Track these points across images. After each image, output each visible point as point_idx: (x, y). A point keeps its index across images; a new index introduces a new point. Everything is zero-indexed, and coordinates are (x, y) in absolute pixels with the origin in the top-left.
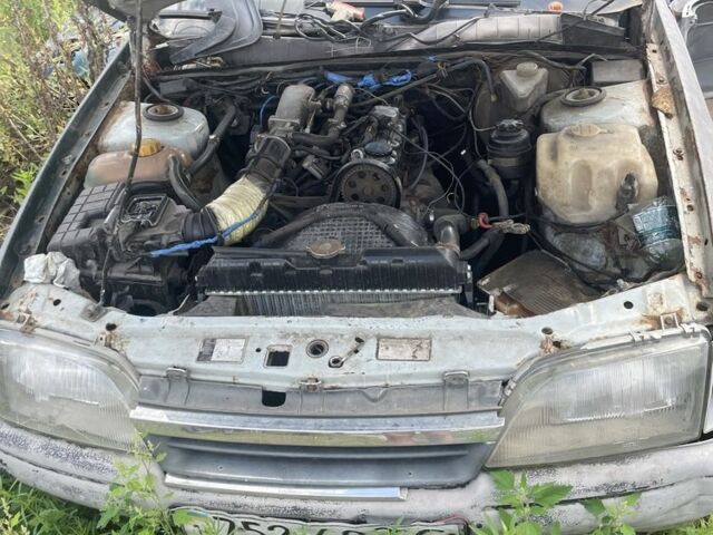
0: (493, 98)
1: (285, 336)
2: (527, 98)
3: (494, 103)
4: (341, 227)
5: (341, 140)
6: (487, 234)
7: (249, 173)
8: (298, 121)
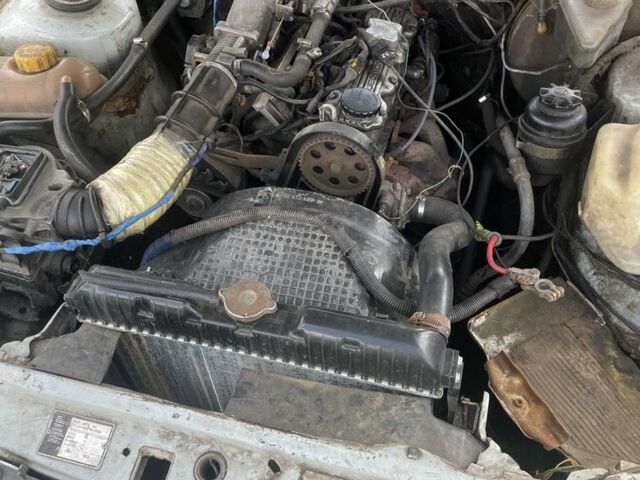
0: (541, 28)
1: (167, 434)
2: (595, 50)
3: (539, 35)
4: (285, 237)
5: (311, 73)
6: (496, 284)
7: (168, 125)
8: (254, 36)
